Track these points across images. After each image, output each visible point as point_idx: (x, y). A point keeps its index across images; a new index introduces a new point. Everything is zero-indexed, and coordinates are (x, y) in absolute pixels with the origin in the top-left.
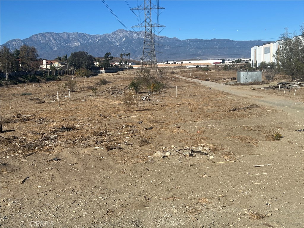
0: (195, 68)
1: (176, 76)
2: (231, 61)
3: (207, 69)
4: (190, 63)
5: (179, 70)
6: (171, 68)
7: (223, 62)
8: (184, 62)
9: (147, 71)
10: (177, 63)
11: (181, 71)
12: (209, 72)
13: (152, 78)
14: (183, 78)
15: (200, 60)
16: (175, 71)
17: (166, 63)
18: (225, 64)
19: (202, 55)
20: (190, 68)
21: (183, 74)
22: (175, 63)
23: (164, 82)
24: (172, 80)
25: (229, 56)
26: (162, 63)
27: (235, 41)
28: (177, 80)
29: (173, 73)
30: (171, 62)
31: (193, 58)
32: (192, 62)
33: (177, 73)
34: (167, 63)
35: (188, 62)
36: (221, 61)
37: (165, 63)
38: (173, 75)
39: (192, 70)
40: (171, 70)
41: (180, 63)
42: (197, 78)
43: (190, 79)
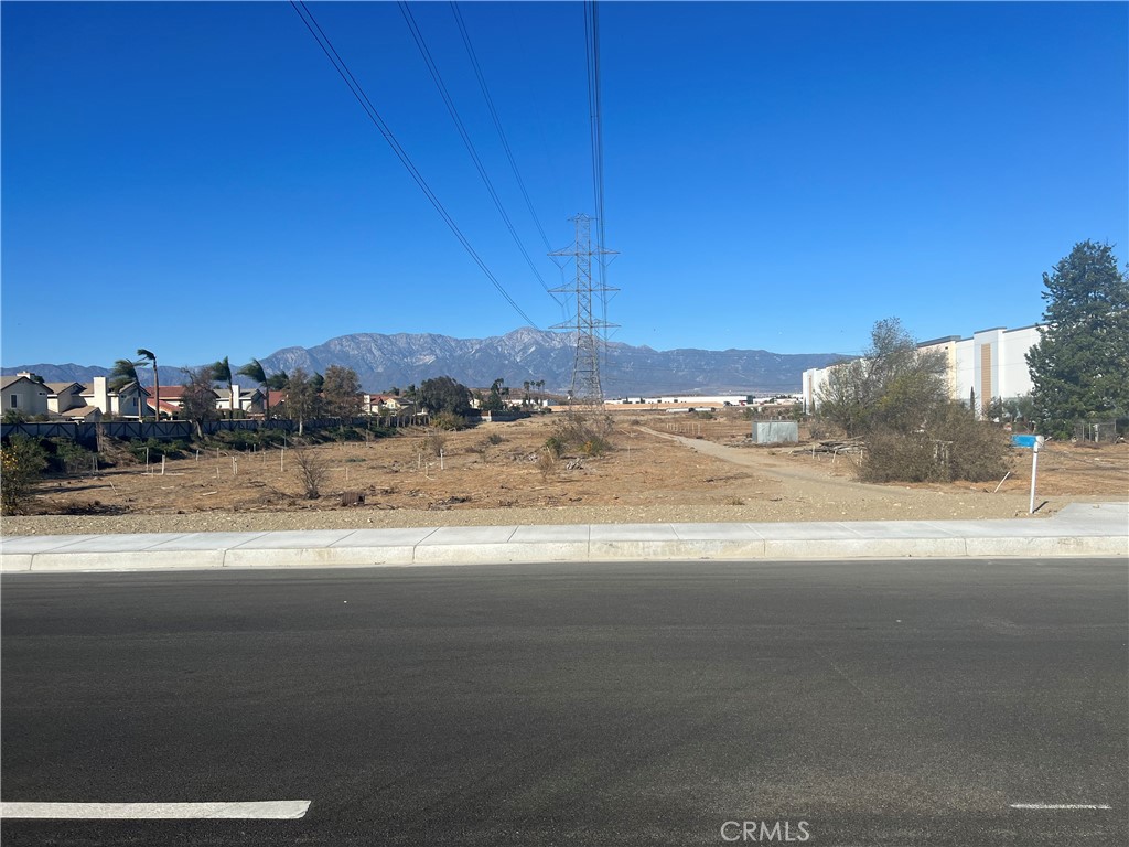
0: (684, 412)
1: (642, 429)
2: (768, 399)
3: (709, 415)
4: (676, 401)
5: (651, 417)
6: (634, 412)
7: (750, 400)
8: (663, 400)
9: (579, 419)
10: (647, 401)
11: (654, 419)
12: (712, 421)
13: (588, 432)
14: (654, 433)
15: (698, 395)
16: (642, 418)
17: (624, 402)
18: (754, 405)
19: (707, 385)
20: (675, 413)
21: (658, 425)
22: (643, 402)
23: (611, 441)
24: (629, 437)
25: (765, 386)
26: (615, 402)
27: (778, 355)
28: (641, 436)
29: (637, 423)
30: (634, 400)
31: (684, 392)
32: (680, 399)
33: (645, 424)
34: (627, 402)
35: (671, 400)
36: (745, 398)
37: (621, 402)
38: (635, 427)
39: (677, 418)
40: (634, 418)
41: (655, 401)
42: (681, 434)
43: (666, 436)
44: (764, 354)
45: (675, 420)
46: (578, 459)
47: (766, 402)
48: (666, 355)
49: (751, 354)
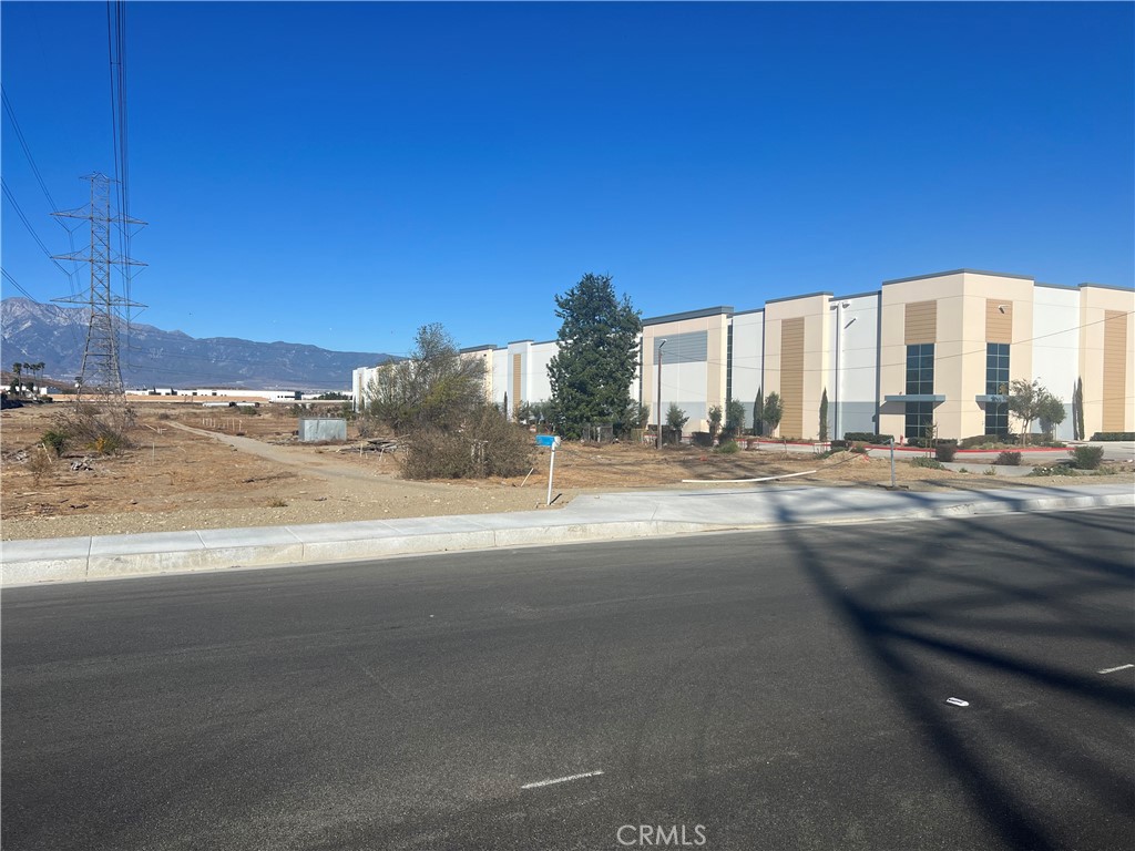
0: (224, 407)
1: (173, 424)
2: (318, 396)
3: (253, 411)
4: (215, 394)
5: (183, 411)
6: (163, 405)
7: (298, 397)
8: (200, 392)
9: (90, 411)
10: (180, 393)
11: (188, 414)
12: (256, 417)
13: (102, 427)
14: (187, 429)
15: (241, 389)
16: (173, 412)
17: (151, 393)
18: (302, 401)
19: (250, 378)
20: (213, 407)
21: (192, 420)
22: (174, 393)
23: (131, 437)
24: (155, 434)
25: (314, 383)
26: (140, 393)
28: (170, 432)
29: (166, 417)
30: (163, 392)
31: (225, 384)
32: (219, 392)
33: (177, 418)
34: (155, 393)
35: (209, 393)
36: (293, 394)
37: (147, 393)
38: (163, 422)
39: (215, 413)
40: (162, 411)
41: (190, 393)
42: (219, 430)
43: (202, 433)
44: (313, 350)
45: (213, 415)
46: (86, 459)
47: (315, 399)
48: (203, 342)
49: (300, 349)
